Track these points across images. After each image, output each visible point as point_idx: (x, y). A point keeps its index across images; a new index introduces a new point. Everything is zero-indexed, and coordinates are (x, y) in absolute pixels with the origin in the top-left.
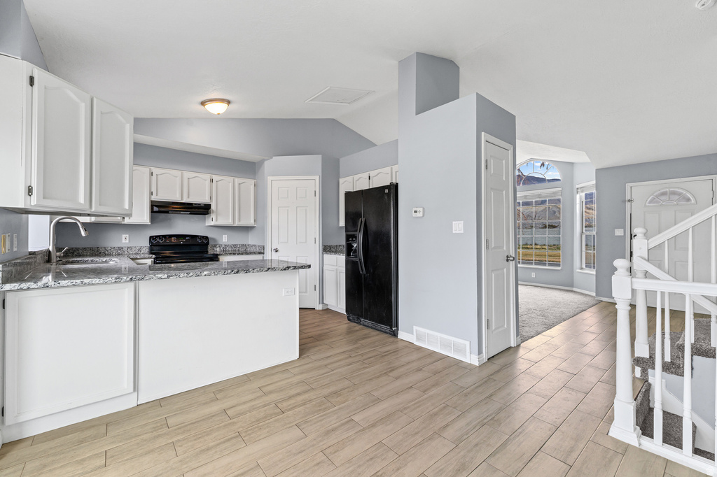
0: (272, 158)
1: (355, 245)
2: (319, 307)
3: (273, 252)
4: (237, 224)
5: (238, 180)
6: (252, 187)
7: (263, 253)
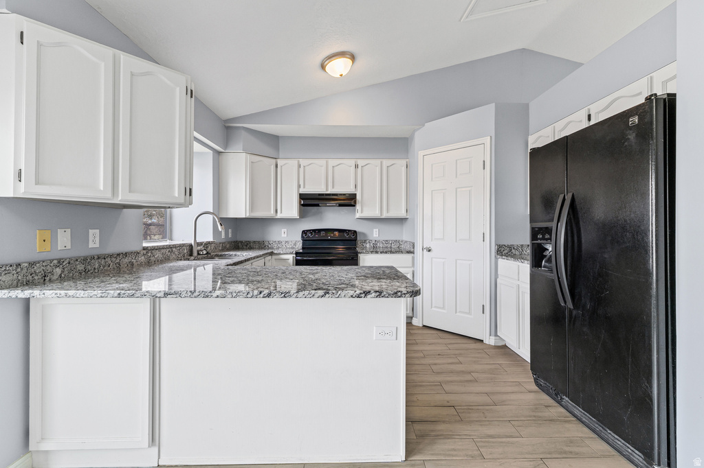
0: (424, 125)
1: (550, 248)
2: (490, 341)
3: (425, 250)
4: (385, 215)
5: (386, 163)
6: (404, 168)
7: (413, 253)
